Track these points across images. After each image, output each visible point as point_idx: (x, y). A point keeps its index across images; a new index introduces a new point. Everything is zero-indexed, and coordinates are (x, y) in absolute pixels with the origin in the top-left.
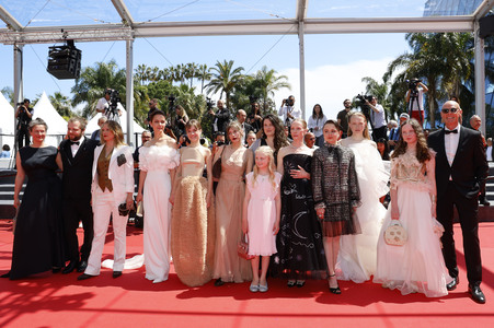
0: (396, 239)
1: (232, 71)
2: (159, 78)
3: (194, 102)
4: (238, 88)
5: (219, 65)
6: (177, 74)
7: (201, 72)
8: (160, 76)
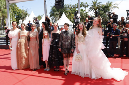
0: (78, 59)
1: (97, 4)
2: (72, 8)
3: (85, 14)
4: (99, 9)
5: (93, 2)
6: (77, 6)
7: (85, 5)
8: (72, 7)
